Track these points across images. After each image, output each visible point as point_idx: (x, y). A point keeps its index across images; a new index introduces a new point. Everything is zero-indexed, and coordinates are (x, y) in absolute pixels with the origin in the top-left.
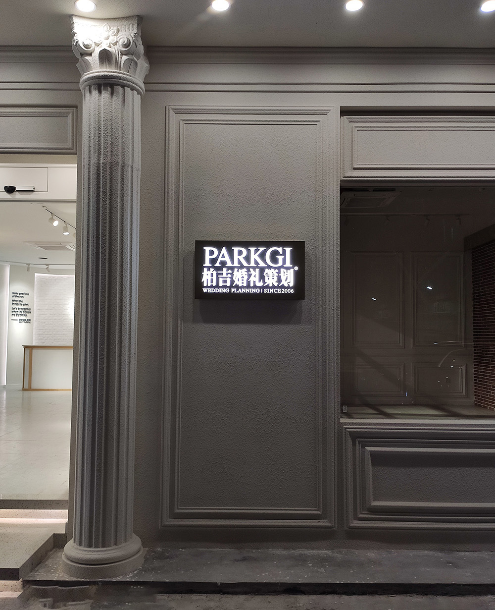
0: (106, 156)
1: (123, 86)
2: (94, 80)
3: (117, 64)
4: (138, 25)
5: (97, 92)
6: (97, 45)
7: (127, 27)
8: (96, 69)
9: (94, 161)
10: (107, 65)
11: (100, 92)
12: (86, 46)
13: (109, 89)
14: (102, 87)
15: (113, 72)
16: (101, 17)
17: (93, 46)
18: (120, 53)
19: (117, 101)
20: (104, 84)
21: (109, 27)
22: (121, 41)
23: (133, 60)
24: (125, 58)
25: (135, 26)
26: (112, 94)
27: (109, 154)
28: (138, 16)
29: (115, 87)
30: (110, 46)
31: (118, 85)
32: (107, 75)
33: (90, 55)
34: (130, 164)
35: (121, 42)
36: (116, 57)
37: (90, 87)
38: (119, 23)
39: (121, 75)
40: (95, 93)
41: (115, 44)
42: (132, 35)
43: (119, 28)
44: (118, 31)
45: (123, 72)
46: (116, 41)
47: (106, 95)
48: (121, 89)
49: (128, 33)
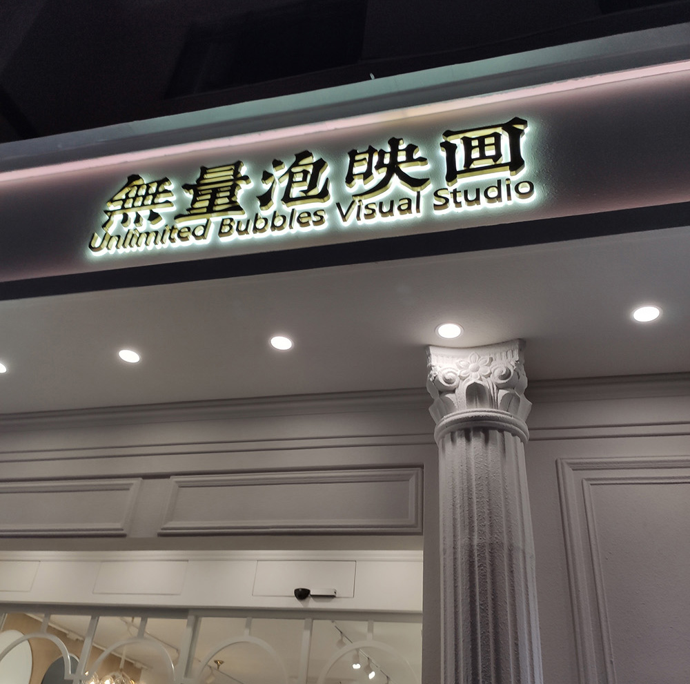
0: (482, 534)
1: (501, 430)
2: (460, 424)
3: (493, 402)
4: (520, 350)
5: (464, 440)
6: (462, 379)
7: (504, 354)
8: (462, 409)
9: (462, 541)
10: (478, 403)
11: (468, 439)
12: (448, 381)
13: (482, 434)
14: (472, 432)
15: (488, 412)
16: (467, 346)
17: (457, 380)
18: (495, 387)
19: (493, 451)
20: (473, 428)
21: (478, 358)
22: (496, 371)
23: (514, 395)
24: (502, 393)
25: (516, 353)
26: (486, 441)
27: (487, 529)
28: (519, 339)
29: (491, 432)
30: (481, 379)
31: (494, 428)
32: (479, 416)
33: (453, 391)
34: (521, 547)
35: (497, 373)
36: (490, 392)
37: (452, 433)
38: (493, 350)
39: (498, 415)
40: (461, 442)
41: (489, 376)
42: (513, 363)
43: (491, 356)
44: (491, 360)
45: (501, 411)
46: (489, 372)
47: (477, 443)
48: (498, 434)
49: (506, 361)
